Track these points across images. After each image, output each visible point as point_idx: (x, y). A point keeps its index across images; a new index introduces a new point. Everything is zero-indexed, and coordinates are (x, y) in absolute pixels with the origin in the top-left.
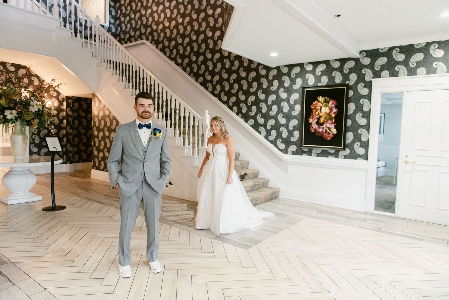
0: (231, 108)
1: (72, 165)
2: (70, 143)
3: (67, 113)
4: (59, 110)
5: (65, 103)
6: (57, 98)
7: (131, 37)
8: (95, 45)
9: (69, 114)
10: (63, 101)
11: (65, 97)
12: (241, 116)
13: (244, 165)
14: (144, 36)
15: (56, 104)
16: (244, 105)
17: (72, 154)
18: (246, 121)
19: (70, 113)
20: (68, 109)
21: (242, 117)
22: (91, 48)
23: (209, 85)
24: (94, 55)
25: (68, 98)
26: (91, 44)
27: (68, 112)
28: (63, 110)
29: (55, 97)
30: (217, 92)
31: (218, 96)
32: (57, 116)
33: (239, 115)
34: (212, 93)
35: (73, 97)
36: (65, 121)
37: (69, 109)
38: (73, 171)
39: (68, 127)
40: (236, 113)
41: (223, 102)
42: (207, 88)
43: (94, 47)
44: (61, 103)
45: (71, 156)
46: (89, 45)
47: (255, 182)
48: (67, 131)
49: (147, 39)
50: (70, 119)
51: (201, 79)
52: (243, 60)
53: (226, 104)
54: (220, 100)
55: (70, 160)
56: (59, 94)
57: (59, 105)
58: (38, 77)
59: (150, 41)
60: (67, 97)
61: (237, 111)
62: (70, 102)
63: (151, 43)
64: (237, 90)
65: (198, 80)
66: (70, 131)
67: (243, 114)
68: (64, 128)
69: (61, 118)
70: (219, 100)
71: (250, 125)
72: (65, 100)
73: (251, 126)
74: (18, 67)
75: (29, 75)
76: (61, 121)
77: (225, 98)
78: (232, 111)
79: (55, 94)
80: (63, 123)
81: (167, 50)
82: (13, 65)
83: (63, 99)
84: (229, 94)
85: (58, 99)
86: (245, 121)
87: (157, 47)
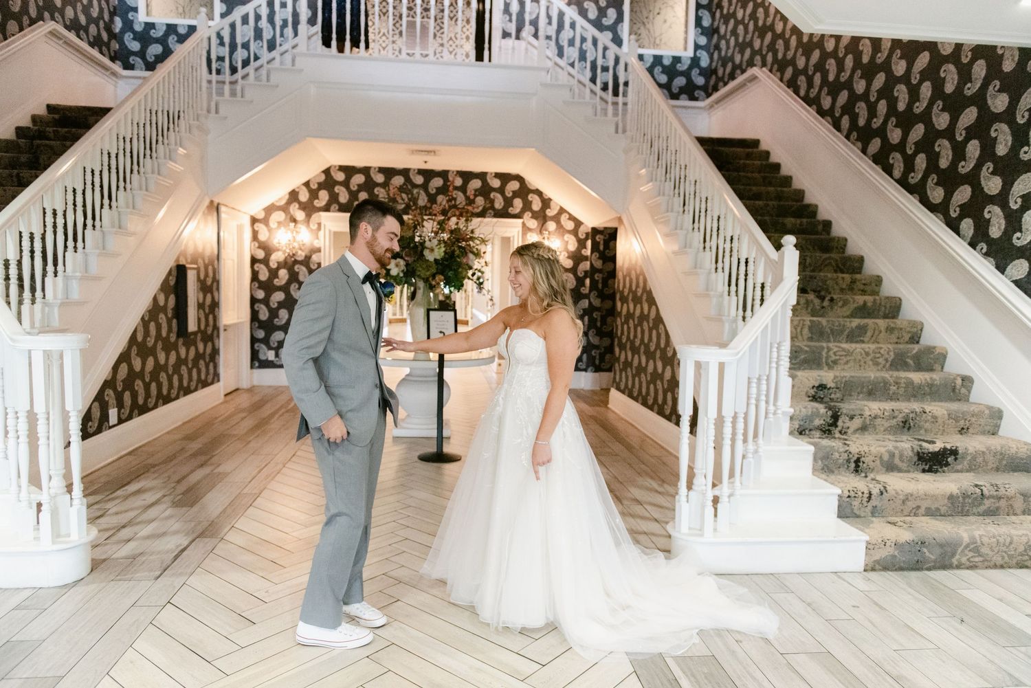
0: (954, 226)
1: (597, 374)
2: (596, 327)
3: (592, 265)
4: (577, 258)
5: (589, 243)
6: (575, 232)
7: (735, 68)
8: (625, 104)
9: (595, 265)
10: (586, 239)
11: (590, 230)
12: (984, 250)
13: (973, 419)
14: (758, 58)
15: (573, 245)
16: (997, 210)
17: (598, 352)
18: (1001, 268)
19: (598, 264)
20: (593, 255)
21: (987, 255)
22: (616, 114)
23: (896, 159)
24: (620, 130)
25: (595, 231)
26: (615, 104)
27: (593, 262)
28: (586, 258)
29: (569, 232)
30: (915, 178)
31: (918, 191)
32: (573, 270)
33: (978, 248)
34: (903, 182)
35: (606, 228)
36: (588, 281)
37: (596, 255)
38: (599, 389)
39: (592, 294)
40: (969, 240)
41: (932, 208)
42: (888, 170)
43: (623, 110)
44: (582, 243)
45: (595, 357)
46: (610, 108)
47: (976, 486)
48: (590, 303)
49: (764, 64)
50: (597, 276)
51: (875, 145)
52: (1000, 52)
53: (939, 214)
54: (926, 202)
55: (594, 365)
56: (578, 224)
57: (578, 248)
58: (539, 193)
59: (769, 67)
60: (594, 229)
61: (971, 232)
62: (598, 240)
63: (771, 71)
64: (975, 162)
65: (866, 149)
66: (597, 302)
67: (990, 242)
68: (586, 296)
69: (581, 276)
70: (921, 202)
71: (1014, 279)
72: (590, 237)
73: (1017, 283)
74: (505, 178)
75: (525, 190)
76: (580, 282)
77: (937, 195)
78: (958, 233)
79: (570, 225)
80: (583, 285)
81: (802, 81)
82: (498, 175)
83: (587, 234)
84: (950, 180)
85: (576, 234)
86: (998, 267)
87: (781, 80)
